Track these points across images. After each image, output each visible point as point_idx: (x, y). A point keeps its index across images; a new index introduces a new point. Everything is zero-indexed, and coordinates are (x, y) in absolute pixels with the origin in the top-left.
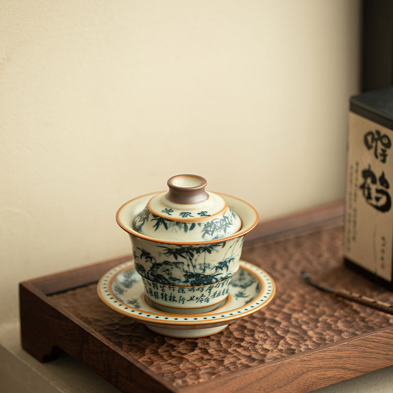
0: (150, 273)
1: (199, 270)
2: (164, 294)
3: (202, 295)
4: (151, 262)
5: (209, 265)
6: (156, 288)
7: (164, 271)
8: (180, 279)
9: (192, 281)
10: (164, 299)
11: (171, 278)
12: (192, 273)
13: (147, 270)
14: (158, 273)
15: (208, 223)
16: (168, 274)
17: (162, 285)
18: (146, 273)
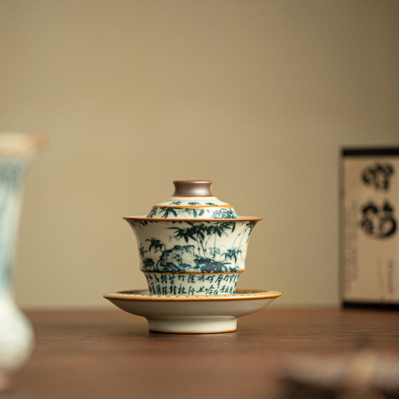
0: (159, 264)
1: (209, 254)
2: (173, 287)
3: (212, 287)
4: (161, 250)
5: (219, 250)
6: (164, 282)
7: (175, 258)
8: (190, 264)
9: (202, 267)
10: (173, 292)
11: (181, 265)
12: (203, 258)
13: (156, 262)
14: (168, 262)
15: (216, 211)
16: (179, 260)
17: (172, 275)
18: (155, 265)
